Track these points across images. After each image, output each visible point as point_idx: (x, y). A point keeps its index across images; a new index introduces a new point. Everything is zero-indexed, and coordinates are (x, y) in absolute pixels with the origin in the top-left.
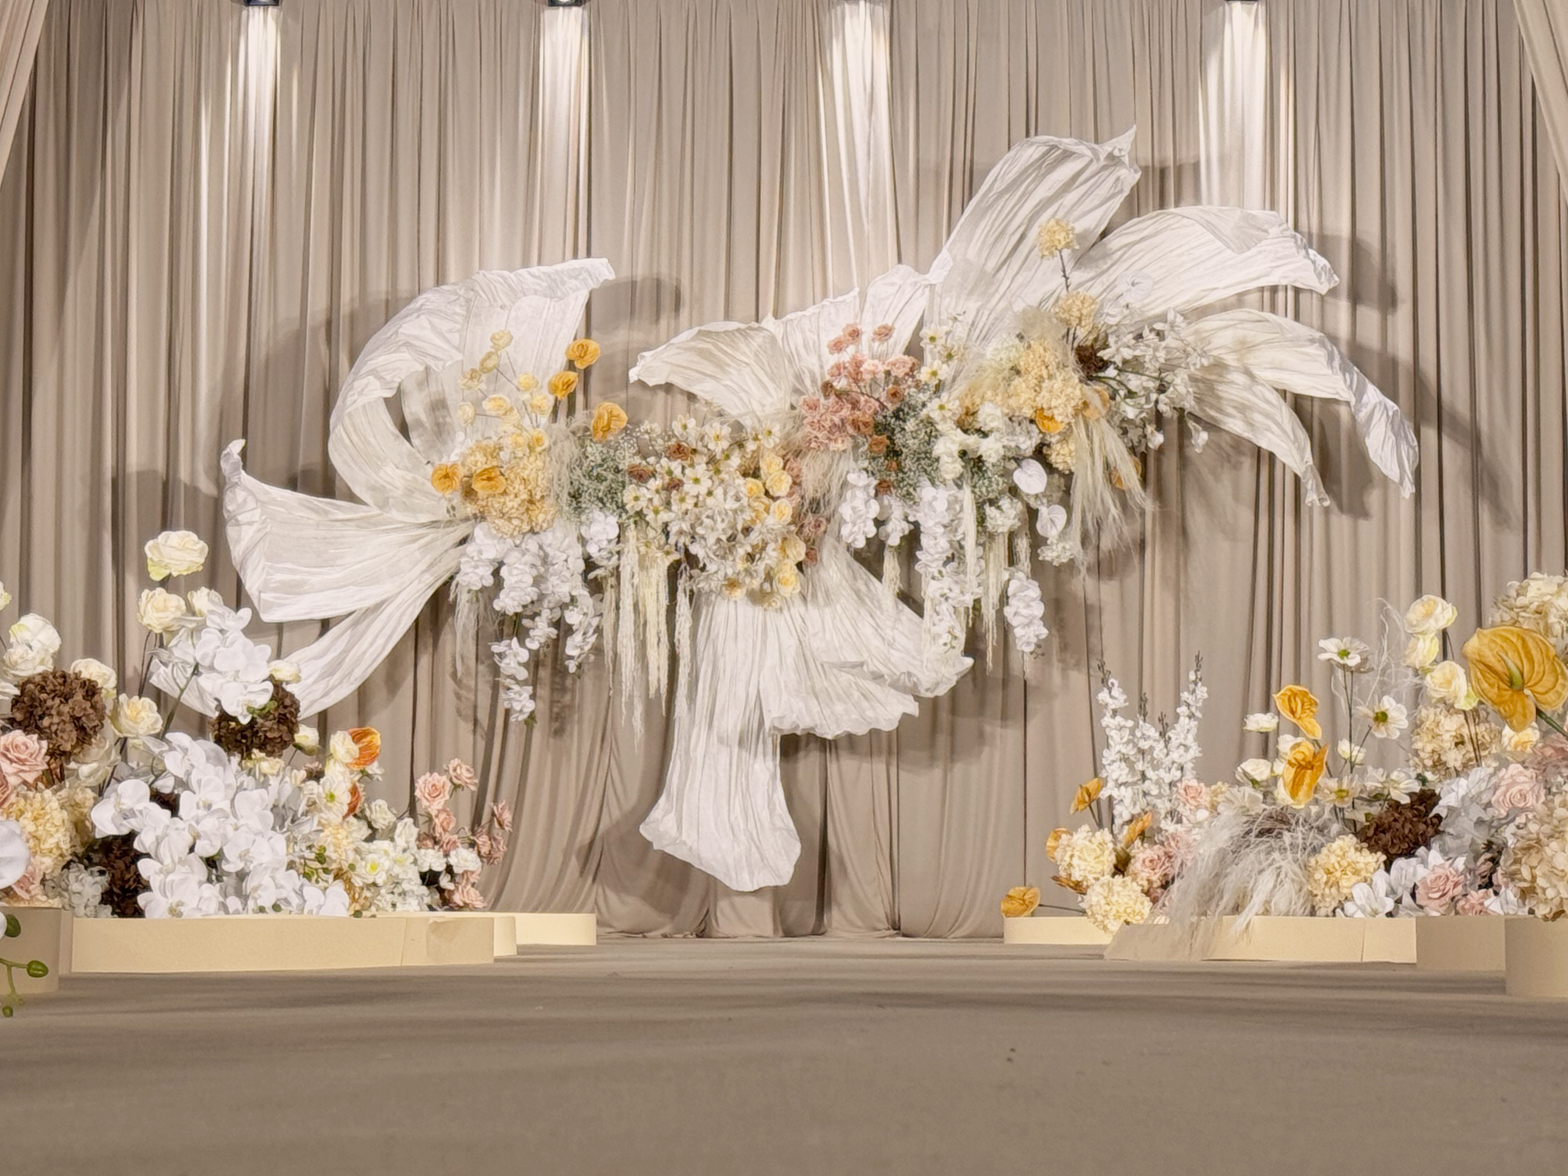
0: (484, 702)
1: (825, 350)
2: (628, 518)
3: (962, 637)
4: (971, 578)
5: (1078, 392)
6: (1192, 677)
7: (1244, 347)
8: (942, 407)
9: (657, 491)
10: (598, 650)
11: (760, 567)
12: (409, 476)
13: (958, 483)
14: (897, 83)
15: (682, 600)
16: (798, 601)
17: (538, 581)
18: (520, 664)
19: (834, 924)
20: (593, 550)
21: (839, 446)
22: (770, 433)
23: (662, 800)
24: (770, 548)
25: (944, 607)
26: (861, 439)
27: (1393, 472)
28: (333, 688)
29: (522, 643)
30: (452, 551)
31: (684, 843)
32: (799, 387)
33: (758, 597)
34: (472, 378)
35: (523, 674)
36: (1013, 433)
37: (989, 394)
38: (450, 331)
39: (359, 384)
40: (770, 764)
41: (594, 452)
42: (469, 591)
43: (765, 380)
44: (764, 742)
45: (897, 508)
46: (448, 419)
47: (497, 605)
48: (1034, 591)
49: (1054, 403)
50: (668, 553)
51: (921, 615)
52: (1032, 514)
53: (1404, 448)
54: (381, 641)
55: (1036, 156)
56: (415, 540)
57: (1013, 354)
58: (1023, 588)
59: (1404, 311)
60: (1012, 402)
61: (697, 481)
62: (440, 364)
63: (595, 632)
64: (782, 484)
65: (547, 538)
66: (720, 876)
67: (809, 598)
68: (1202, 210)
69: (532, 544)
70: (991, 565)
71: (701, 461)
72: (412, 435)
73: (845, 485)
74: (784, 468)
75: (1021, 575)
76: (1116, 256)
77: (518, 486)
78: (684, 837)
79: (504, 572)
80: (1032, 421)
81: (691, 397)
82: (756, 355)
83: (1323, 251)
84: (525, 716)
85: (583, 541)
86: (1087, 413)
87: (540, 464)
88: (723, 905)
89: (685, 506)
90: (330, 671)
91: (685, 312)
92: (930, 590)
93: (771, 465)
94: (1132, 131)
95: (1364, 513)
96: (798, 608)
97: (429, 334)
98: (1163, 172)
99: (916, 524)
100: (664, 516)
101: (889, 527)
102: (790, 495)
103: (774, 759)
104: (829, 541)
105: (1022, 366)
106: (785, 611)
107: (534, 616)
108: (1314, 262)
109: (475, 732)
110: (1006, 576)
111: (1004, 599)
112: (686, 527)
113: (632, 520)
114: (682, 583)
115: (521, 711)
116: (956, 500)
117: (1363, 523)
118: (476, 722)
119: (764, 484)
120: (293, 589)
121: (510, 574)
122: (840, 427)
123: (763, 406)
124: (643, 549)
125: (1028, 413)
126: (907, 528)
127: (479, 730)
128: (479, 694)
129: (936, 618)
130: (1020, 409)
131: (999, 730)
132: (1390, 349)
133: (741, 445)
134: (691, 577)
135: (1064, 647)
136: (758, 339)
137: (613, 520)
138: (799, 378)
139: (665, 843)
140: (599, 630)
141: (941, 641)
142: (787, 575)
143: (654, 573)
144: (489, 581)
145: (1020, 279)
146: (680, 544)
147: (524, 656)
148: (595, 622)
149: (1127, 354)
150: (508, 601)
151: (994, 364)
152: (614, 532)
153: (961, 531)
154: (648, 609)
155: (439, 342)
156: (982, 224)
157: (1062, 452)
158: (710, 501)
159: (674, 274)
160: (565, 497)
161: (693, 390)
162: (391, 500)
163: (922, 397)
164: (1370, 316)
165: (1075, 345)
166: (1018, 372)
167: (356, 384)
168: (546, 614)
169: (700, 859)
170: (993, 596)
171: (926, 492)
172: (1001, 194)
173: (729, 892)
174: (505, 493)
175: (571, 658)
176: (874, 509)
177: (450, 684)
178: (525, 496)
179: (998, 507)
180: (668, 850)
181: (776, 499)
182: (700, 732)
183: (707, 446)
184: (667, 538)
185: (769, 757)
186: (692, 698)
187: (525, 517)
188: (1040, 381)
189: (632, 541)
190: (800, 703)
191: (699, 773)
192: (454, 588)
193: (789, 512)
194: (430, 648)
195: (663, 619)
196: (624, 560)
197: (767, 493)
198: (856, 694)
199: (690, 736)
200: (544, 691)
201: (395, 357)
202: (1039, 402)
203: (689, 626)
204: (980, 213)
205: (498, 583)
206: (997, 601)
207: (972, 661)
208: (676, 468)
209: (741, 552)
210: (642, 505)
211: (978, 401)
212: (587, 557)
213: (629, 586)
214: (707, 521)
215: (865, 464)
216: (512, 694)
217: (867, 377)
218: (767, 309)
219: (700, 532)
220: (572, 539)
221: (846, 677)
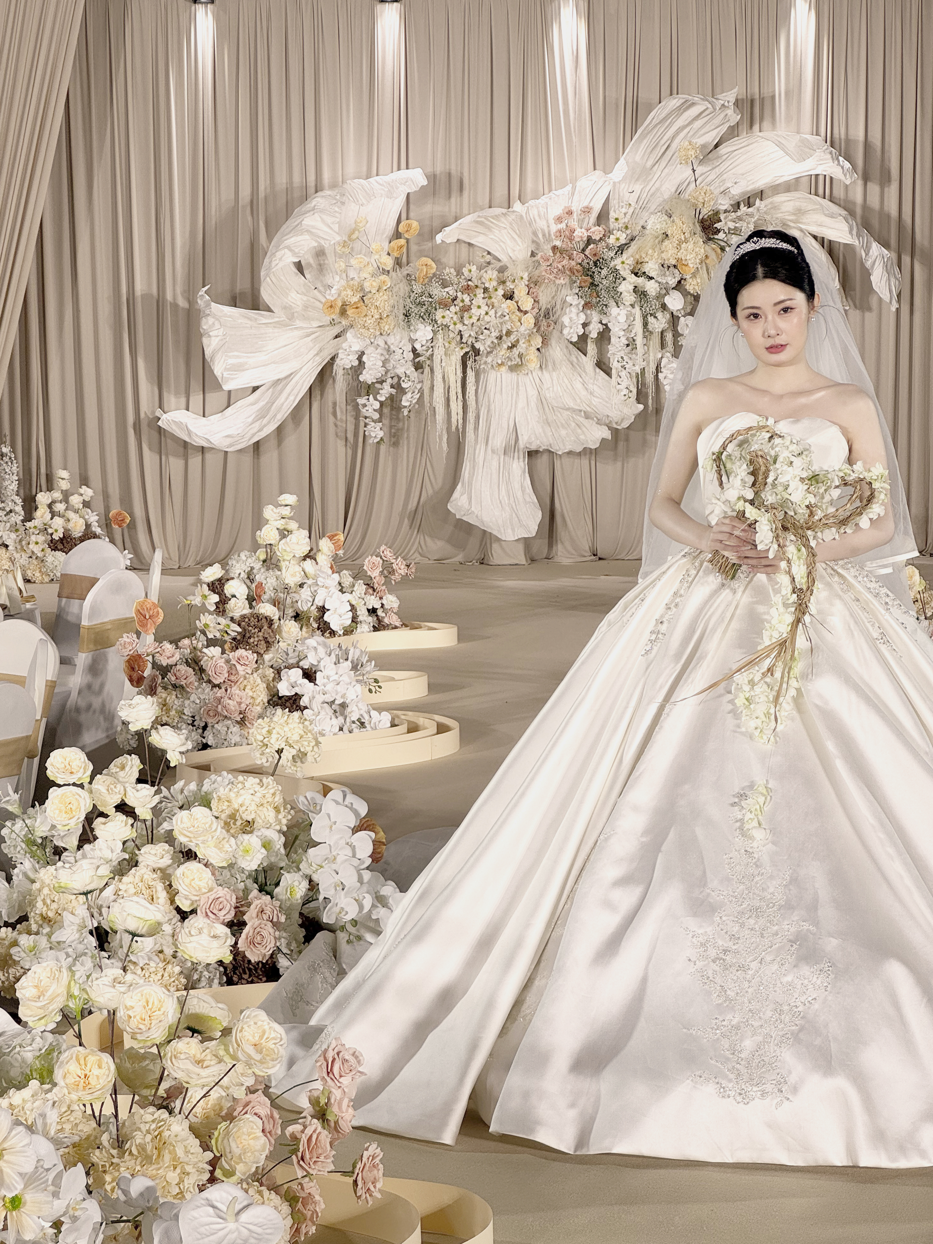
0: (351, 428)
1: (552, 222)
2: (438, 328)
3: (635, 391)
4: (640, 358)
5: (702, 250)
7: (799, 212)
8: (623, 263)
9: (456, 313)
10: (420, 400)
11: (516, 351)
12: (305, 298)
13: (632, 306)
14: (592, 53)
15: (471, 374)
16: (537, 370)
17: (385, 363)
18: (375, 410)
19: (559, 553)
20: (418, 346)
21: (562, 281)
22: (522, 278)
23: (459, 487)
24: (521, 343)
25: (623, 373)
26: (574, 278)
27: (885, 296)
28: (265, 426)
29: (376, 399)
30: (331, 342)
31: (473, 512)
32: (535, 239)
33: (514, 368)
34: (344, 246)
35: (376, 416)
36: (664, 275)
37: (650, 251)
38: (333, 223)
39: (279, 254)
40: (522, 464)
41: (417, 288)
42: (344, 369)
43: (516, 237)
44: (518, 454)
45: (595, 317)
46: (326, 262)
47: (361, 378)
49: (688, 258)
50: (462, 348)
51: (610, 376)
52: (674, 320)
53: (893, 280)
54: (292, 398)
55: (678, 105)
56: (308, 335)
57: (664, 225)
58: (670, 362)
59: (895, 186)
60: (663, 255)
61: (479, 307)
62: (327, 242)
63: (419, 392)
64: (527, 303)
65: (391, 340)
66: (495, 533)
67: (544, 367)
68: (777, 135)
69: (380, 341)
70: (651, 349)
71: (480, 292)
72: (306, 273)
73: (564, 301)
74: (528, 294)
75: (669, 355)
76: (724, 157)
77: (373, 311)
78: (473, 509)
79: (364, 358)
80: (675, 266)
81: (470, 244)
82: (511, 224)
83: (848, 158)
84: (378, 440)
85: (412, 341)
86: (707, 261)
87: (386, 297)
88: (495, 546)
89: (472, 321)
90: (262, 415)
91: (466, 193)
92: (615, 365)
93: (521, 292)
94: (736, 90)
95: (870, 309)
96: (537, 373)
97: (320, 225)
98: (752, 101)
99: (606, 325)
100: (459, 327)
101: (591, 327)
102: (533, 308)
103: (524, 461)
104: (556, 334)
105: (669, 233)
106: (530, 375)
107: (382, 382)
108: (842, 167)
109: (346, 445)
110: (660, 355)
111: (658, 369)
112: (473, 334)
113: (440, 328)
114: (469, 363)
115: (376, 437)
116: (631, 314)
117: (867, 314)
118: (346, 439)
119: (517, 302)
120: (239, 368)
121: (369, 359)
122: (562, 271)
123: (514, 251)
124: (447, 345)
125: (674, 262)
126: (601, 328)
127: (348, 444)
128: (348, 425)
129: (619, 380)
130: (669, 259)
132: (886, 208)
133: (504, 282)
134: (475, 361)
136: (512, 217)
137: (429, 328)
138: (535, 233)
139: (463, 513)
140: (421, 391)
141: (623, 393)
142: (532, 357)
143: (453, 358)
144: (356, 363)
145: (666, 170)
146: (469, 343)
147: (377, 405)
148: (419, 386)
149: (731, 225)
150: (367, 376)
151: (653, 232)
152: (430, 335)
153: (634, 331)
154: (451, 380)
155: (326, 229)
156: (645, 141)
157: (692, 283)
158: (487, 318)
159: (459, 169)
160: (402, 317)
161: (472, 242)
162: (296, 314)
163: (612, 254)
164: (874, 189)
165: (701, 217)
166: (667, 236)
167: (276, 252)
168: (389, 381)
169: (482, 522)
170: (652, 368)
171: (614, 310)
172: (656, 125)
173: (498, 540)
174: (366, 315)
175: (405, 407)
176: (582, 318)
177: (331, 418)
178: (377, 316)
179: (655, 317)
180: (465, 518)
181: (526, 313)
182: (481, 447)
183: (484, 284)
184: (461, 338)
185: (521, 460)
186: (476, 428)
187: (378, 328)
188: (680, 242)
189: (441, 340)
190: (541, 430)
191: (480, 471)
192: (335, 367)
193: (533, 321)
194: (319, 397)
195: (459, 384)
196: (436, 351)
197: (519, 309)
198: (573, 424)
199: (475, 450)
200: (386, 421)
201: (299, 238)
202: (680, 255)
203: (474, 388)
204: (644, 136)
205: (361, 363)
206: (654, 370)
207: (641, 407)
208: (466, 298)
209: (505, 346)
210: (446, 321)
211: (644, 256)
212: (414, 350)
213: (439, 367)
214: (485, 331)
215: (577, 291)
216: (369, 427)
217: (577, 239)
218: (515, 192)
219: (481, 337)
220: (405, 341)
221: (567, 414)
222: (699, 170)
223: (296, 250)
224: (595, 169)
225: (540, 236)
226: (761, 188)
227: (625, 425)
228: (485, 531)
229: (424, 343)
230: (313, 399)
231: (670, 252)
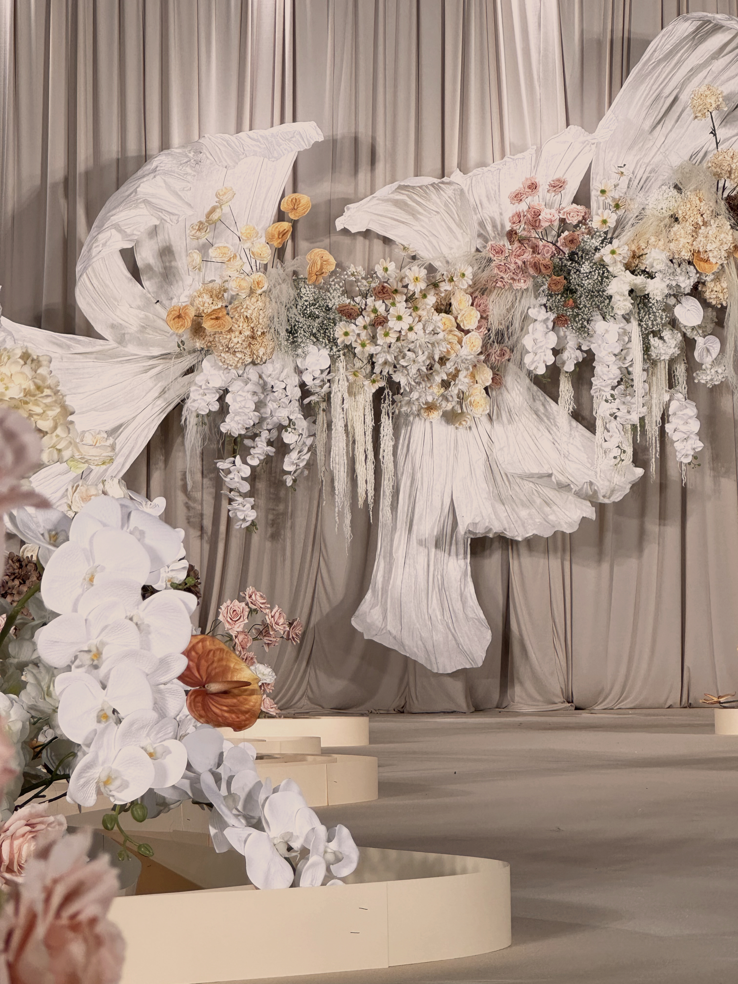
0: (208, 511)
1: (506, 201)
2: (339, 351)
3: (630, 451)
4: (638, 400)
5: (730, 238)
8: (613, 252)
9: (365, 327)
10: (311, 465)
11: (454, 391)
12: (142, 314)
13: (627, 318)
15: (386, 424)
16: (485, 420)
17: (259, 406)
18: (243, 479)
19: (517, 700)
20: (307, 379)
21: (522, 285)
22: (463, 275)
23: (369, 596)
24: (462, 375)
25: (613, 425)
26: (540, 280)
29: (245, 462)
30: (180, 379)
31: (389, 633)
32: (482, 232)
33: (451, 418)
34: (199, 230)
35: (246, 487)
36: (674, 273)
37: (653, 239)
38: (182, 189)
39: (102, 237)
40: (462, 563)
41: (308, 292)
42: (198, 416)
43: (453, 226)
44: (457, 544)
45: (572, 339)
46: (175, 265)
47: (224, 428)
48: (691, 410)
49: (709, 248)
50: (374, 381)
51: (592, 431)
52: (687, 345)
55: (691, 29)
56: (146, 371)
57: (673, 204)
58: (682, 408)
60: (672, 246)
61: (399, 318)
62: (174, 218)
63: (309, 450)
64: (470, 321)
65: (268, 369)
66: (422, 660)
67: (494, 417)
69: (252, 373)
70: (654, 388)
71: (400, 299)
72: (143, 278)
73: (526, 319)
74: (472, 305)
75: (680, 396)
77: (243, 324)
78: (389, 628)
79: (229, 399)
80: (689, 263)
82: (446, 205)
84: (248, 524)
85: (299, 372)
87: (260, 304)
88: (422, 684)
89: (388, 340)
92: (601, 411)
93: (461, 303)
96: (484, 426)
97: (164, 193)
99: (587, 351)
100: (371, 349)
101: (565, 355)
102: (479, 328)
103: (465, 558)
104: (512, 367)
105: (680, 214)
106: (474, 429)
107: (254, 437)
109: (201, 537)
110: (667, 397)
111: (664, 418)
112: (391, 358)
113: (341, 352)
114: (385, 407)
115: (244, 520)
116: (625, 332)
118: (202, 528)
119: (456, 318)
121: (235, 400)
122: (523, 269)
123: (451, 248)
124: (351, 378)
125: (686, 255)
126: (580, 356)
128: (205, 506)
129: (607, 435)
130: (680, 252)
131: (656, 528)
133: (436, 285)
134: (393, 402)
135: (716, 458)
136: (449, 191)
137: (325, 352)
138: (482, 224)
139: (374, 633)
140: (312, 449)
141: (612, 455)
142: (477, 399)
143: (361, 397)
144: (215, 407)
145: (673, 135)
146: (385, 373)
147: (246, 471)
148: (309, 441)
150: (233, 424)
151: (656, 213)
152: (327, 363)
153: (629, 358)
154: (356, 431)
155: (172, 198)
156: (643, 87)
157: (715, 289)
158: (411, 336)
159: (370, 134)
160: (283, 334)
161: (388, 235)
163: (596, 242)
165: (725, 195)
166: (676, 220)
168: (265, 435)
169: (403, 645)
170: (656, 415)
171: (600, 326)
172: (660, 62)
174: (231, 330)
175: (289, 473)
176: (552, 340)
178: (248, 333)
179: (661, 338)
180: (376, 639)
181: (467, 332)
182: (401, 536)
183: (406, 286)
184: (373, 368)
185: (461, 556)
186: (394, 506)
187: (248, 351)
188: (697, 227)
189: (342, 371)
190: (490, 510)
191: (400, 571)
192: (184, 413)
193: (478, 343)
194: (161, 464)
195: (369, 438)
196: (335, 387)
197: (458, 327)
198: (538, 501)
199: (392, 540)
200: (262, 502)
201: (133, 212)
202: (697, 246)
203: (392, 443)
204: (642, 78)
205: (224, 410)
206: (659, 419)
207: (640, 472)
208: (381, 307)
209: (438, 379)
210: (351, 339)
211: (643, 246)
212: (302, 385)
213: (339, 410)
214: (409, 353)
215: (544, 301)
216: (235, 504)
217: (545, 224)
219: (403, 362)
220: (289, 370)
221: (528, 486)
222: (721, 133)
223: (128, 231)
224: (568, 125)
225: (489, 228)
227: (617, 497)
228: (406, 659)
229: (317, 374)
230: (153, 461)
231: (683, 241)
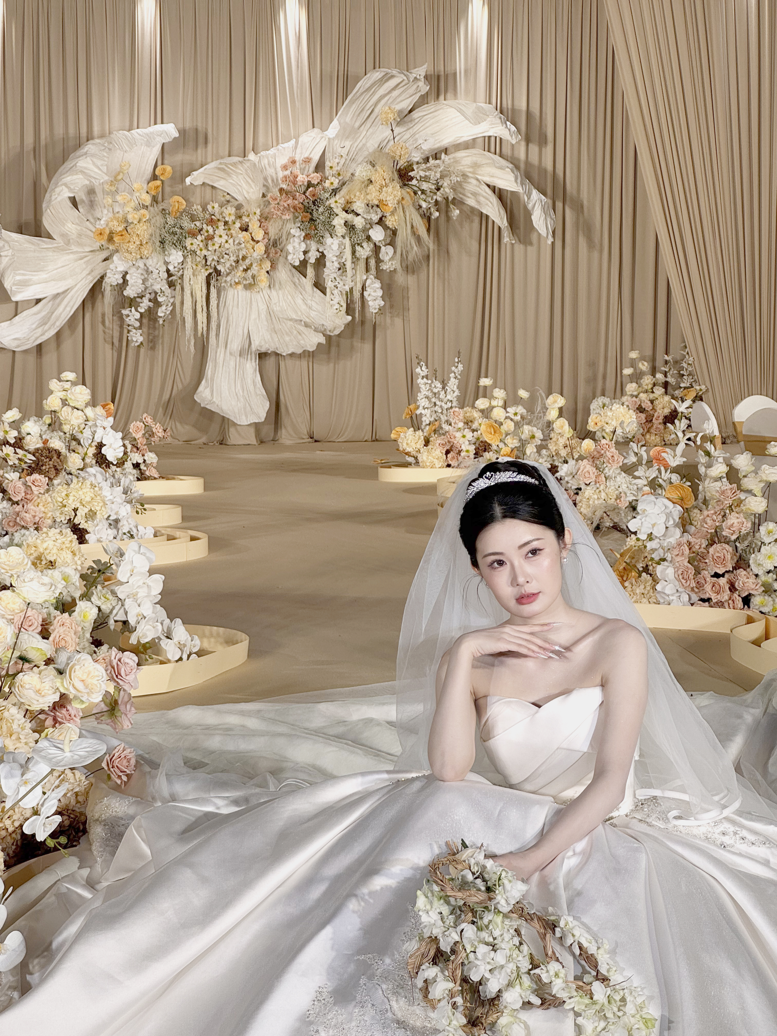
0: (116, 334)
1: (279, 169)
2: (188, 253)
3: (345, 305)
4: (349, 279)
5: (399, 193)
6: (456, 360)
7: (476, 166)
8: (336, 202)
9: (202, 241)
10: (173, 312)
11: (250, 273)
12: (79, 228)
13: (343, 237)
14: (311, 34)
15: (213, 291)
16: (267, 288)
17: (144, 281)
18: (136, 320)
19: (283, 437)
20: (171, 268)
21: (287, 217)
22: (255, 213)
23: (203, 382)
24: (254, 266)
25: (336, 292)
26: (297, 214)
27: (543, 232)
28: (46, 331)
29: (137, 310)
30: (101, 264)
31: (214, 402)
32: (265, 183)
33: (248, 287)
34: (111, 185)
35: (137, 324)
36: (369, 212)
37: (358, 194)
38: (102, 165)
40: (254, 364)
41: (171, 221)
42: (111, 286)
43: (250, 181)
44: (251, 355)
45: (313, 246)
46: (96, 199)
47: (125, 293)
48: (378, 284)
49: (388, 199)
50: (207, 270)
51: (325, 293)
52: (377, 249)
53: (549, 219)
54: (68, 309)
55: (380, 77)
56: (81, 259)
57: (369, 173)
58: (373, 283)
59: (550, 147)
60: (368, 197)
61: (221, 236)
62: (97, 181)
64: (259, 235)
65: (149, 262)
66: (232, 418)
67: (272, 286)
68: (458, 103)
69: (141, 264)
70: (358, 272)
71: (221, 225)
72: (79, 207)
73: (289, 233)
74: (260, 227)
75: (372, 277)
76: (416, 121)
77: (135, 238)
78: (214, 400)
79: (128, 277)
80: (378, 206)
81: (213, 187)
82: (246, 170)
83: (513, 123)
84: (138, 344)
85: (166, 263)
86: (403, 202)
87: (145, 227)
88: (232, 430)
89: (214, 248)
90: (44, 322)
91: (210, 146)
92: (329, 285)
93: (254, 226)
94: (425, 66)
95: (531, 244)
96: (266, 291)
97: (91, 166)
98: (439, 77)
99: (322, 253)
100: (205, 252)
101: (310, 254)
102: (263, 239)
103: (256, 362)
104: (282, 260)
105: (373, 179)
106: (261, 292)
107: (141, 297)
108: (509, 130)
109: (112, 349)
110: (365, 278)
111: (363, 288)
112: (216, 258)
114: (212, 282)
115: (137, 341)
116: (342, 243)
117: (529, 248)
118: (113, 343)
119: (251, 234)
120: (25, 284)
121: (131, 278)
122: (287, 209)
123: (248, 193)
124: (194, 267)
125: (376, 202)
126: (318, 255)
127: (114, 348)
128: (115, 331)
129: (332, 297)
130: (372, 200)
131: (359, 345)
132: (543, 165)
133: (240, 217)
134: (217, 280)
135: (392, 307)
136: (247, 165)
137: (180, 253)
138: (265, 179)
139: (206, 403)
140: (173, 304)
141: (335, 308)
142: (263, 278)
143: (200, 278)
144: (121, 281)
145: (371, 130)
146: (213, 265)
147: (138, 316)
148: (172, 300)
149: (422, 174)
150: (130, 291)
151: (360, 179)
152: (181, 259)
153: (344, 257)
154: (197, 295)
155: (97, 170)
156: (354, 106)
157: (391, 220)
158: (227, 246)
159: (204, 126)
160: (158, 244)
161: (215, 185)
162: (71, 241)
163: (327, 195)
164: (534, 148)
165: (398, 167)
166: (371, 181)
167: (56, 190)
168: (148, 296)
169: (221, 409)
170: (359, 287)
171: (328, 240)
172: (362, 94)
173: (235, 424)
174: (129, 242)
175: (161, 317)
176: (303, 247)
177: (100, 326)
178: (138, 243)
179: (362, 247)
180: (208, 407)
181: (258, 242)
182: (221, 350)
183: (224, 218)
184: (206, 262)
185: (253, 361)
186: (217, 335)
187: (138, 252)
188: (382, 187)
189: (190, 263)
190: (269, 337)
191: (221, 369)
192: (103, 284)
193: (263, 249)
194: (90, 309)
195: (204, 299)
196: (185, 272)
197: (253, 239)
198: (295, 332)
199: (216, 352)
200: (145, 329)
201: (75, 177)
202: (381, 197)
203: (216, 302)
204: (352, 102)
205: (125, 282)
206: (360, 289)
207: (350, 318)
208: (210, 229)
209: (241, 269)
210: (194, 247)
211: (352, 197)
212: (168, 271)
213: (188, 284)
214: (226, 256)
215: (299, 225)
216: (131, 333)
217: (299, 183)
218: (249, 144)
219: (222, 260)
220: (161, 263)
221: (290, 323)
222: (397, 130)
223: (72, 187)
224: (313, 127)
225: (270, 181)
226: (446, 146)
227: (337, 332)
228: (223, 417)
229: (176, 265)
230: (86, 309)
231: (374, 194)
